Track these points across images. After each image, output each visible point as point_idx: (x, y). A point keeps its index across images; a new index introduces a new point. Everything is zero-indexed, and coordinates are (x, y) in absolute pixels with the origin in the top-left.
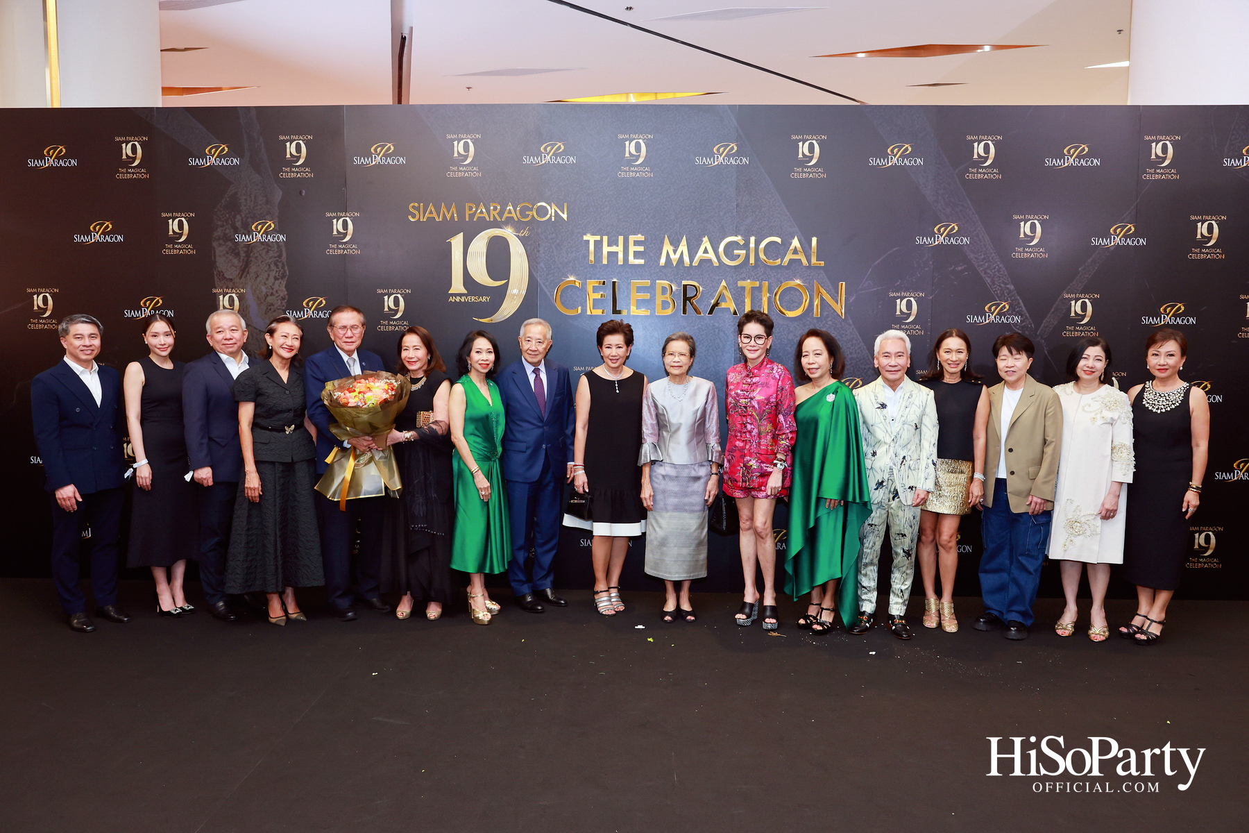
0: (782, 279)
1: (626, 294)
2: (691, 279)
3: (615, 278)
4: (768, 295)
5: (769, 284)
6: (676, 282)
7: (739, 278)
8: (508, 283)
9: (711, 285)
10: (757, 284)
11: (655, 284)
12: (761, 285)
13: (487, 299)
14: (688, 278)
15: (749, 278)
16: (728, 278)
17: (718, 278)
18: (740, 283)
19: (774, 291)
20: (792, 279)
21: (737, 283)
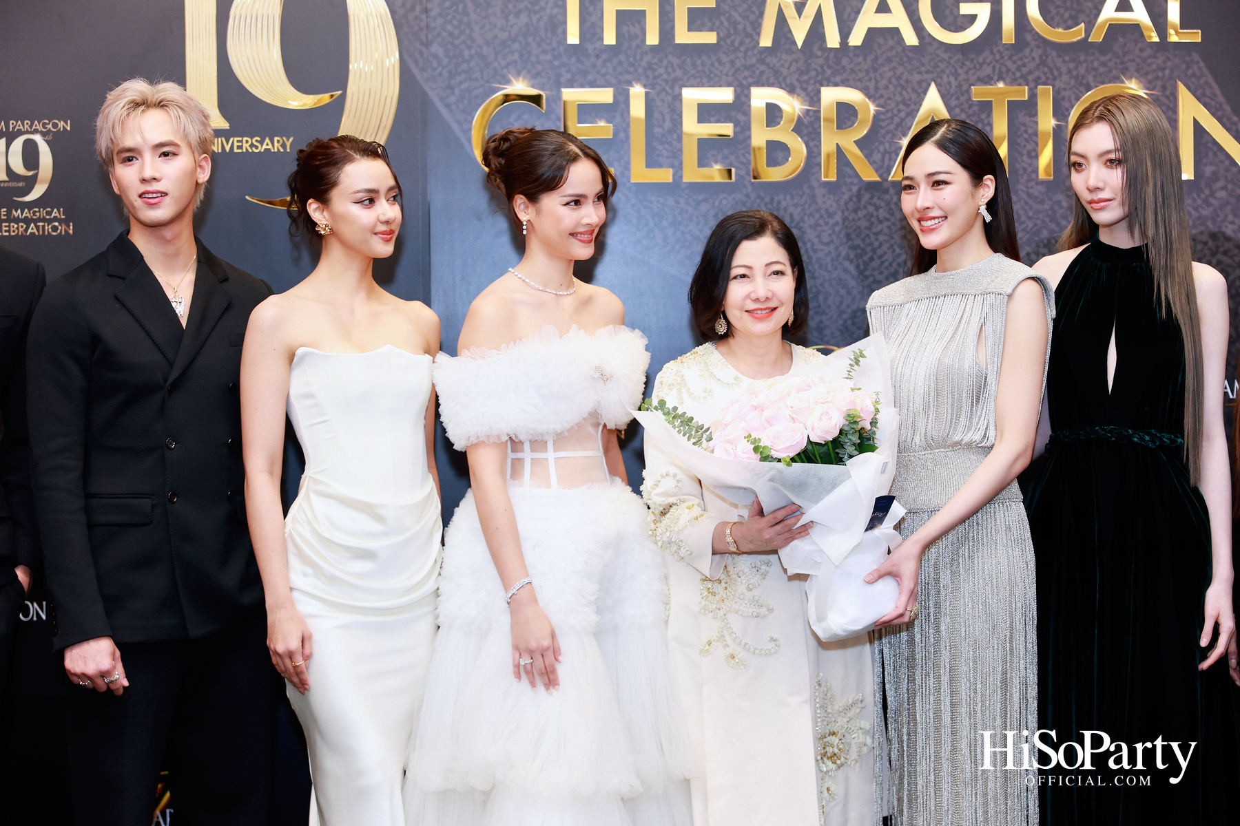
0: (1091, 79)
1: (668, 125)
2: (845, 83)
3: (638, 80)
4: (1053, 122)
5: (1056, 93)
6: (805, 90)
7: (973, 79)
8: (341, 100)
9: (898, 98)
10: (1024, 94)
11: (748, 97)
12: (1033, 96)
13: (284, 146)
14: (838, 79)
15: (1000, 78)
16: (945, 77)
17: (916, 77)
18: (979, 92)
19: (1068, 110)
20: (1116, 79)
21: (968, 92)
